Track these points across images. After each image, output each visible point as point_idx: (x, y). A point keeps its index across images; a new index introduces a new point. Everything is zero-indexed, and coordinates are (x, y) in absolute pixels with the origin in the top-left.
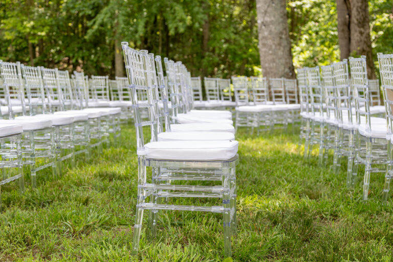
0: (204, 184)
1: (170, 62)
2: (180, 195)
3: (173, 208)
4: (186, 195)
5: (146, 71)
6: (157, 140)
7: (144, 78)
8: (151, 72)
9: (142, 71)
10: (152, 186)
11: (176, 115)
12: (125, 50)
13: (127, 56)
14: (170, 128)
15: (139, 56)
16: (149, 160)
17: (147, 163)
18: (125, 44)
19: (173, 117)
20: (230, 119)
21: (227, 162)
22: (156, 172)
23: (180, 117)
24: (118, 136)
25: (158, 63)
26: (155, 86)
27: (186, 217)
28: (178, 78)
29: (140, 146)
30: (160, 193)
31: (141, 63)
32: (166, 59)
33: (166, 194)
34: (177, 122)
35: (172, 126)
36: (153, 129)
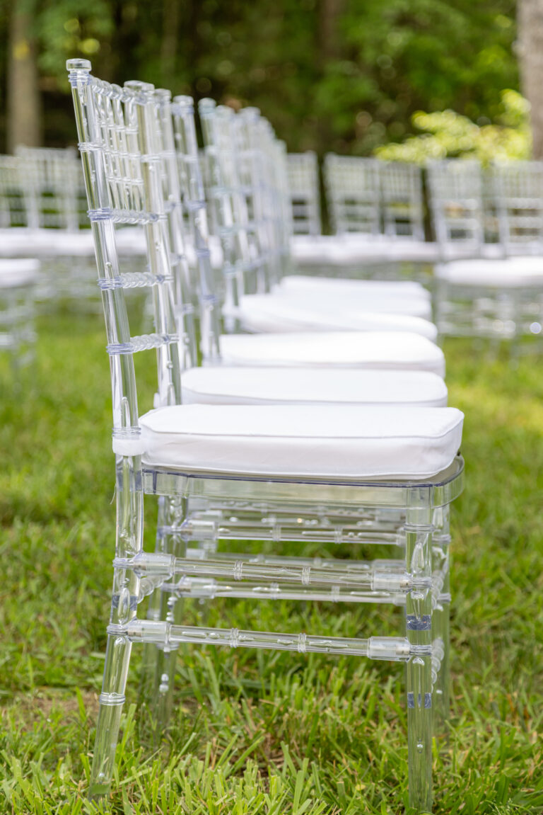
0: (342, 553)
1: (219, 115)
2: (254, 593)
3: (235, 639)
4: (275, 592)
5: (146, 158)
6: (179, 401)
7: (138, 181)
8: (160, 155)
9: (135, 156)
10: (162, 560)
11: (236, 303)
12: (80, 87)
13: (85, 108)
14: (218, 351)
15: (123, 105)
16: (155, 472)
17: (147, 480)
18: (79, 66)
19: (228, 309)
20: (423, 317)
21: (424, 488)
22: (175, 509)
23: (253, 307)
24: (26, 360)
25: (182, 121)
26: (174, 205)
27: (272, 664)
28: (244, 169)
29: (124, 424)
30: (186, 582)
31: (132, 130)
32: (206, 103)
33: (210, 588)
34: (240, 328)
35: (225, 341)
36: (165, 361)
